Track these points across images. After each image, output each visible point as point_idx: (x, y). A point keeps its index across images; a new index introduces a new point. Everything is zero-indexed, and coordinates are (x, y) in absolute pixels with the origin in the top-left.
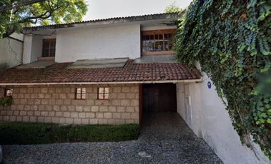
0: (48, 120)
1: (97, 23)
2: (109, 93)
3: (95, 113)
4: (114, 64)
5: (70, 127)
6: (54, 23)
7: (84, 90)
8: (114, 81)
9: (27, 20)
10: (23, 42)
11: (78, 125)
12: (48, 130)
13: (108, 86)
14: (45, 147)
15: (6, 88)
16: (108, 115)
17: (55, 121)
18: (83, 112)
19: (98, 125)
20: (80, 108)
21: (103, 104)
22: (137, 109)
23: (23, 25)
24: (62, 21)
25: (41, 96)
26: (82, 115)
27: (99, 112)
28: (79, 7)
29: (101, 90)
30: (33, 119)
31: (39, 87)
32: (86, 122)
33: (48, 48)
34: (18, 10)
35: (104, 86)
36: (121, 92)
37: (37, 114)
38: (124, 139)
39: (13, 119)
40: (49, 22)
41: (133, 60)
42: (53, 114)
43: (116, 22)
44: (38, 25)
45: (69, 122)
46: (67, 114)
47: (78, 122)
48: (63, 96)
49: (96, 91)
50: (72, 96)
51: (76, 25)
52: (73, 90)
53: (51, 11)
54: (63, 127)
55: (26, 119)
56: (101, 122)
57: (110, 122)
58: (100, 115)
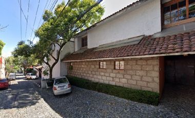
0: (86, 78)
1: (112, 17)
2: (124, 65)
3: (113, 78)
4: (128, 43)
5: (97, 83)
6: (86, 28)
7: (105, 63)
8: (128, 56)
9: (75, 31)
10: (74, 42)
11: (102, 83)
12: (87, 83)
13: (123, 60)
14: (86, 90)
15: (71, 62)
16: (124, 81)
17: (90, 79)
18: (105, 76)
19: (116, 86)
20: (103, 74)
21: (119, 73)
22: (157, 80)
23: (73, 34)
24: (90, 25)
25: (83, 66)
26: (104, 78)
27: (116, 77)
28: (99, 12)
29: (117, 63)
30: (80, 77)
31: (82, 62)
32: (107, 82)
33: (84, 42)
34: (72, 28)
35: (119, 60)
36: (137, 64)
37: (82, 74)
38: (140, 101)
39: (73, 75)
40: (84, 28)
41: (150, 36)
42: (88, 75)
43: (129, 8)
44: (79, 32)
45: (97, 80)
46: (95, 76)
47: (102, 81)
48: (93, 67)
49: (113, 64)
50: (98, 67)
51: (98, 24)
52: (98, 63)
53: (84, 22)
54: (93, 83)
55: (78, 76)
56: (118, 84)
57: (126, 86)
58: (117, 80)
